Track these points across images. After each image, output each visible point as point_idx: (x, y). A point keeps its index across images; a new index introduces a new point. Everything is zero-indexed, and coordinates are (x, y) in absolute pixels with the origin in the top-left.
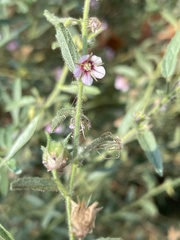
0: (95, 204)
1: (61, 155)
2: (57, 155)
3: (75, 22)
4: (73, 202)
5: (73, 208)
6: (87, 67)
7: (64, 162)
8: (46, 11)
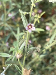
0: (30, 69)
1: (21, 54)
2: (20, 54)
3: (28, 13)
4: (24, 69)
5: (24, 70)
6: (30, 27)
7: (22, 56)
8: (19, 10)
